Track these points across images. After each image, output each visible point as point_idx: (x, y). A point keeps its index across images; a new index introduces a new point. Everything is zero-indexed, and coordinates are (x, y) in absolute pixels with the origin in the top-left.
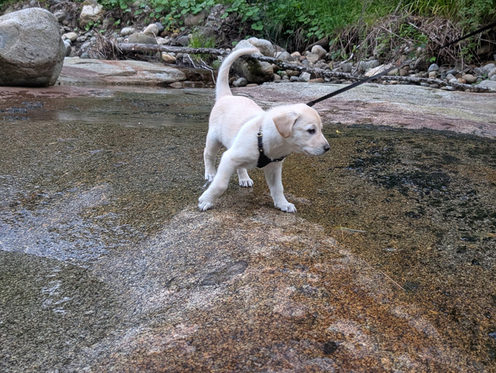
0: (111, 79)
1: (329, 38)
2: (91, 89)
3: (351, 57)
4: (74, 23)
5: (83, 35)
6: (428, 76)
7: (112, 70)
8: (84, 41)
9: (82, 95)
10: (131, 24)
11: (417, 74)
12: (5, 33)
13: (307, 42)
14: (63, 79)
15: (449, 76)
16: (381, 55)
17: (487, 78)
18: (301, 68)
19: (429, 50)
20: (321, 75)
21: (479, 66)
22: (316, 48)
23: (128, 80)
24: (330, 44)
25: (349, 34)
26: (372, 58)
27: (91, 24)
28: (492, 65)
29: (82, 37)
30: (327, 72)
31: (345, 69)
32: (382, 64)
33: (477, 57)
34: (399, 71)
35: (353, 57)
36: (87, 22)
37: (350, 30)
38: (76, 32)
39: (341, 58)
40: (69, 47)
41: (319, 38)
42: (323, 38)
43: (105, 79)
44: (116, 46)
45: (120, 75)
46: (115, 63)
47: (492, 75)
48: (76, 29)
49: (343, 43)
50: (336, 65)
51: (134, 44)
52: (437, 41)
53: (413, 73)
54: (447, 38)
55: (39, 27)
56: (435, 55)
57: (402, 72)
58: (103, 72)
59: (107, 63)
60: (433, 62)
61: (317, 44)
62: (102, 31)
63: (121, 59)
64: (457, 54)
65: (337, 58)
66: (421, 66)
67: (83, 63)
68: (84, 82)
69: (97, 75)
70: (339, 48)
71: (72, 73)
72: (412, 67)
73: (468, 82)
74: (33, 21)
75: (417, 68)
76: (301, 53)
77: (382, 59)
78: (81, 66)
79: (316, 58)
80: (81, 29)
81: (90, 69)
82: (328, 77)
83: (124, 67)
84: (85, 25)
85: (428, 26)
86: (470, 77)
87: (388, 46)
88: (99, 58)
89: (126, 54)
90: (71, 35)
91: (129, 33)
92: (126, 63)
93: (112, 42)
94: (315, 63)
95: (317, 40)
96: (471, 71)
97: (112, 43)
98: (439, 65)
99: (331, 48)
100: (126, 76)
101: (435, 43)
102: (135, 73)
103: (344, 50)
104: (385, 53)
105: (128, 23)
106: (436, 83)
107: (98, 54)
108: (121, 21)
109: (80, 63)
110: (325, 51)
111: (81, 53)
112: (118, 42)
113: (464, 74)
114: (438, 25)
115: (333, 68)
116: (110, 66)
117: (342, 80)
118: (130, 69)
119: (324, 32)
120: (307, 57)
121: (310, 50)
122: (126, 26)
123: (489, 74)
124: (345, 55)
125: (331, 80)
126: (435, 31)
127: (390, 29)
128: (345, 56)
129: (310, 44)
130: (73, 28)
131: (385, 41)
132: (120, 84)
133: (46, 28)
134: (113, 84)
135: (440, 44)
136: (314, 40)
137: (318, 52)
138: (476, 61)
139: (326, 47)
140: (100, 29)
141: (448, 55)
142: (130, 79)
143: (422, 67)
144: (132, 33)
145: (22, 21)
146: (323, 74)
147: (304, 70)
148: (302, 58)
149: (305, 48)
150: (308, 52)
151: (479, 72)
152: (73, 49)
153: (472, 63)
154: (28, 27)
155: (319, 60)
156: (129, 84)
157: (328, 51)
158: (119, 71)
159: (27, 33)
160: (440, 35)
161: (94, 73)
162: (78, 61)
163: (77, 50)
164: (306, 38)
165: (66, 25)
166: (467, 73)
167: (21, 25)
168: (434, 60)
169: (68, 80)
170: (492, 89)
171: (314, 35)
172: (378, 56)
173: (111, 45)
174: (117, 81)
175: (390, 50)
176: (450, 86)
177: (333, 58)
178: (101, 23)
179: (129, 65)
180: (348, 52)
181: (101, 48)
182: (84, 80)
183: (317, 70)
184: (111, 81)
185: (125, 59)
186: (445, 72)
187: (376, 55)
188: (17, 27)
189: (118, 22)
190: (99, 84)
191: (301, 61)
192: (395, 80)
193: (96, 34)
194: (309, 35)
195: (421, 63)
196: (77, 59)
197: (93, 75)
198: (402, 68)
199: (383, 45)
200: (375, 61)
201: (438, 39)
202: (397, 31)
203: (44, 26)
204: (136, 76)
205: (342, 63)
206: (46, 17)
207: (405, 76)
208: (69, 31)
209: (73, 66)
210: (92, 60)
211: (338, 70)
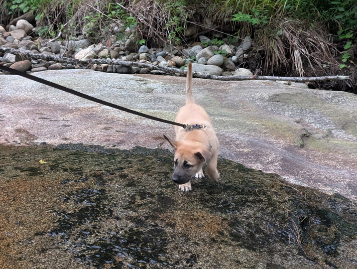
1: (35, 12)
3: (59, 35)
6: (138, 58)
11: (128, 56)
13: (11, 14)
15: (160, 58)
16: (91, 35)
17: (195, 60)
18: (4, 49)
19: (138, 31)
20: (27, 56)
21: (187, 47)
22: (21, 22)
24: (36, 19)
25: (56, 10)
26: (81, 37)
28: (199, 47)
30: (33, 53)
31: (54, 49)
32: (92, 44)
33: (184, 38)
34: (109, 52)
35: (61, 35)
37: (57, 5)
39: (48, 34)
41: (24, 11)
42: (28, 11)
47: (200, 57)
49: (50, 18)
50: (43, 43)
52: (145, 23)
53: (124, 55)
54: (155, 19)
56: (145, 38)
57: (113, 53)
60: (143, 44)
61: (22, 19)
64: (165, 36)
65: (44, 34)
66: (131, 47)
70: (46, 24)
72: (122, 48)
73: (178, 65)
75: (127, 49)
76: (5, 28)
77: (93, 39)
79: (21, 34)
82: (35, 59)
85: (136, 7)
86: (178, 59)
87: (97, 25)
94: (21, 40)
95: (22, 13)
96: (179, 53)
98: (149, 47)
99: (37, 23)
101: (143, 24)
103: (51, 27)
104: (94, 32)
106: (147, 67)
110: (31, 26)
113: (173, 56)
114: (145, 6)
115: (41, 47)
117: (50, 62)
119: (28, 5)
120: (11, 33)
121: (15, 24)
123: (197, 56)
124: (53, 32)
125: (39, 63)
126: (143, 12)
127: (98, 7)
128: (53, 34)
129: (14, 17)
131: (94, 20)
135: (149, 25)
136: (19, 14)
137: (23, 28)
138: (183, 42)
139: (33, 22)
141: (156, 37)
143: (132, 49)
146: (29, 56)
147: (8, 51)
148: (6, 34)
149: (9, 21)
150: (12, 26)
151: (187, 54)
153: (180, 45)
155: (25, 36)
157: (35, 26)
160: (147, 16)
164: (10, 10)
166: (176, 55)
168: (144, 42)
170: (201, 73)
171: (18, 8)
172: (87, 35)
175: (99, 29)
176: (161, 70)
177: (40, 34)
180: (55, 28)
183: (23, 51)
186: (155, 54)
187: (85, 35)
191: (5, 38)
192: (106, 63)
194: (13, 7)
195: (131, 44)
198: (113, 49)
199: (91, 24)
200: (84, 41)
201: (146, 20)
202: (105, 10)
205: (50, 40)
207: (116, 58)
211: (46, 50)
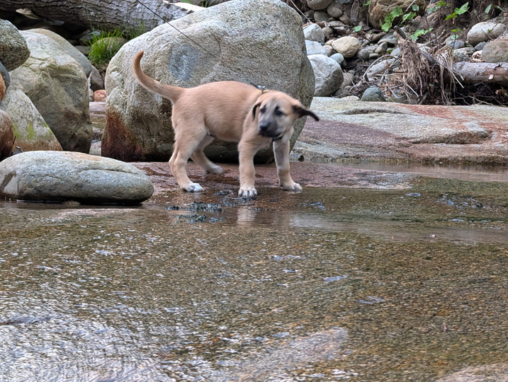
0: (423, 150)
2: (363, 171)
4: (354, 13)
5: (375, 42)
7: (428, 130)
8: (375, 58)
9: (341, 183)
10: (495, 14)
12: (193, 49)
14: (311, 148)
23: (465, 154)
27: (395, 15)
29: (372, 47)
36: (386, 9)
38: (359, 34)
40: (337, 72)
43: (409, 150)
44: (450, 69)
45: (447, 140)
46: (440, 111)
48: (358, 29)
51: (493, 66)
55: (262, 36)
58: (407, 134)
59: (422, 112)
62: (422, 32)
63: (460, 103)
67: (362, 112)
68: (357, 157)
69: (390, 141)
71: (333, 134)
74: (250, 24)
78: (358, 119)
80: (371, 27)
81: (377, 127)
83: (461, 121)
84: (382, 17)
88: (404, 100)
89: (474, 90)
90: (345, 43)
91: (489, 37)
92: (467, 113)
93: (441, 59)
97: (441, 62)
100: (463, 143)
102: (485, 137)
105: (487, 11)
107: (403, 90)
108: (471, 8)
109: (355, 112)
111: (366, 86)
112: (456, 60)
116: (428, 119)
118: (473, 127)
122: (481, 20)
130: (351, 25)
132: (445, 162)
133: (275, 38)
134: (428, 162)
140: (416, 26)
142: (470, 150)
144: (495, 37)
145: (227, 25)
152: (348, 76)
154: (239, 38)
156: (467, 163)
158: (446, 131)
159: (236, 50)
161: (386, 134)
162: (353, 108)
163: (355, 81)
165: (337, 19)
167: (225, 33)
169: (322, 150)
173: (438, 67)
174: (437, 155)
178: (422, 13)
179: (475, 116)
181: (412, 75)
182: (360, 152)
184: (424, 154)
185: (470, 102)
188: (217, 37)
189: (463, 9)
190: (393, 162)
193: (401, 41)
196: (351, 102)
197: (381, 141)
203: (272, 34)
204: (486, 145)
206: (277, 16)
208: (342, 34)
209: (340, 118)
210: (386, 105)
